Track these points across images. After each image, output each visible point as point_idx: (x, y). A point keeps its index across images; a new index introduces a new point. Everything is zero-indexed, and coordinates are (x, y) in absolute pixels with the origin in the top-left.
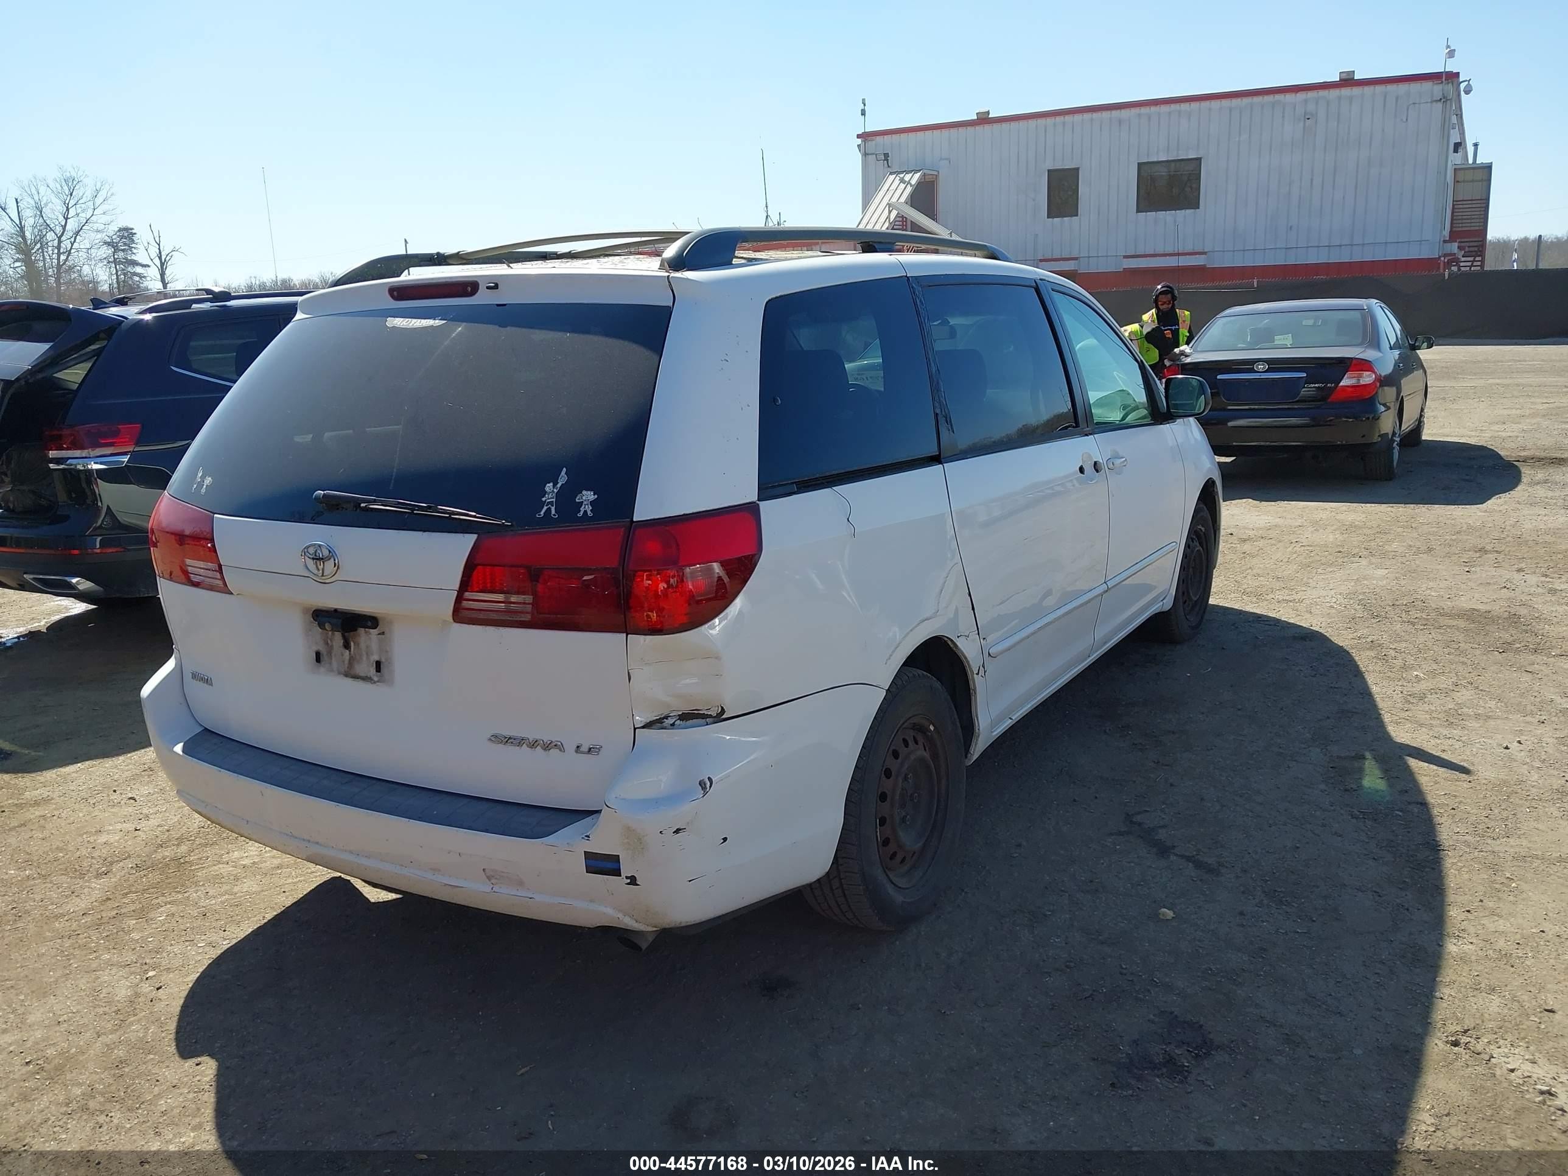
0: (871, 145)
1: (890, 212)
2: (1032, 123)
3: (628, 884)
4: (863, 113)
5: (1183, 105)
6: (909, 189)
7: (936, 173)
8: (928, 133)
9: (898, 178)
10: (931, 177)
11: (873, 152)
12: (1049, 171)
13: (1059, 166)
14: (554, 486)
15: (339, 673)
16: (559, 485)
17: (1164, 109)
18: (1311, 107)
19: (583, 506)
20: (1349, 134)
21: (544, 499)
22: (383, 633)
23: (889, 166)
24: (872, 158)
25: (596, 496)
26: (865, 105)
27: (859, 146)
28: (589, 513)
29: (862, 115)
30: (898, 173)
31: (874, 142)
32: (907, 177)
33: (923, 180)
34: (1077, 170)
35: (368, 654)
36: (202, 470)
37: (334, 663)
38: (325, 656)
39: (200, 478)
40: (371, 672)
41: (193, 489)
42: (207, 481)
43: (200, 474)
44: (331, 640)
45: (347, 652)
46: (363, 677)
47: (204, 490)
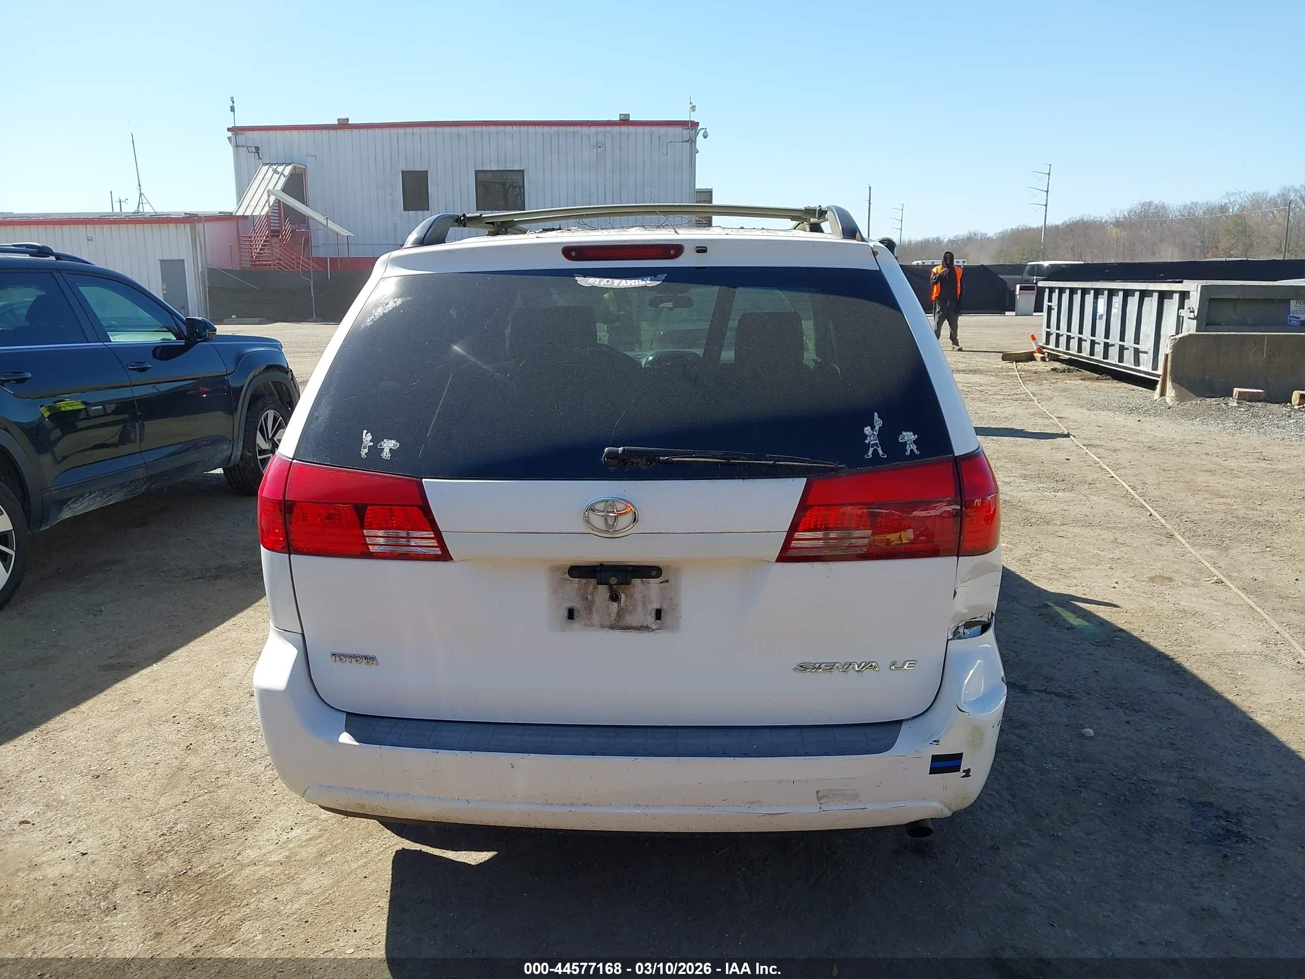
0: (242, 138)
1: (269, 196)
2: (386, 131)
3: (963, 777)
4: (233, 109)
5: (507, 127)
6: (283, 180)
7: (304, 167)
8: (295, 132)
9: (271, 169)
10: (299, 170)
11: (244, 145)
12: (402, 172)
13: (410, 168)
14: (873, 428)
15: (602, 626)
16: (877, 428)
17: (493, 129)
18: (601, 138)
19: (908, 446)
20: (628, 161)
21: (867, 442)
22: (667, 581)
23: (259, 158)
24: (243, 150)
25: (916, 436)
26: (233, 102)
27: (229, 138)
28: (916, 451)
29: (231, 111)
30: (271, 164)
31: (244, 136)
32: (280, 169)
33: (294, 172)
34: (426, 172)
35: (644, 604)
36: (369, 434)
37: (596, 618)
38: (582, 611)
39: (371, 441)
40: (650, 620)
41: (363, 454)
42: (389, 445)
43: (367, 438)
44: (592, 594)
45: (615, 605)
46: (637, 627)
47: (386, 454)
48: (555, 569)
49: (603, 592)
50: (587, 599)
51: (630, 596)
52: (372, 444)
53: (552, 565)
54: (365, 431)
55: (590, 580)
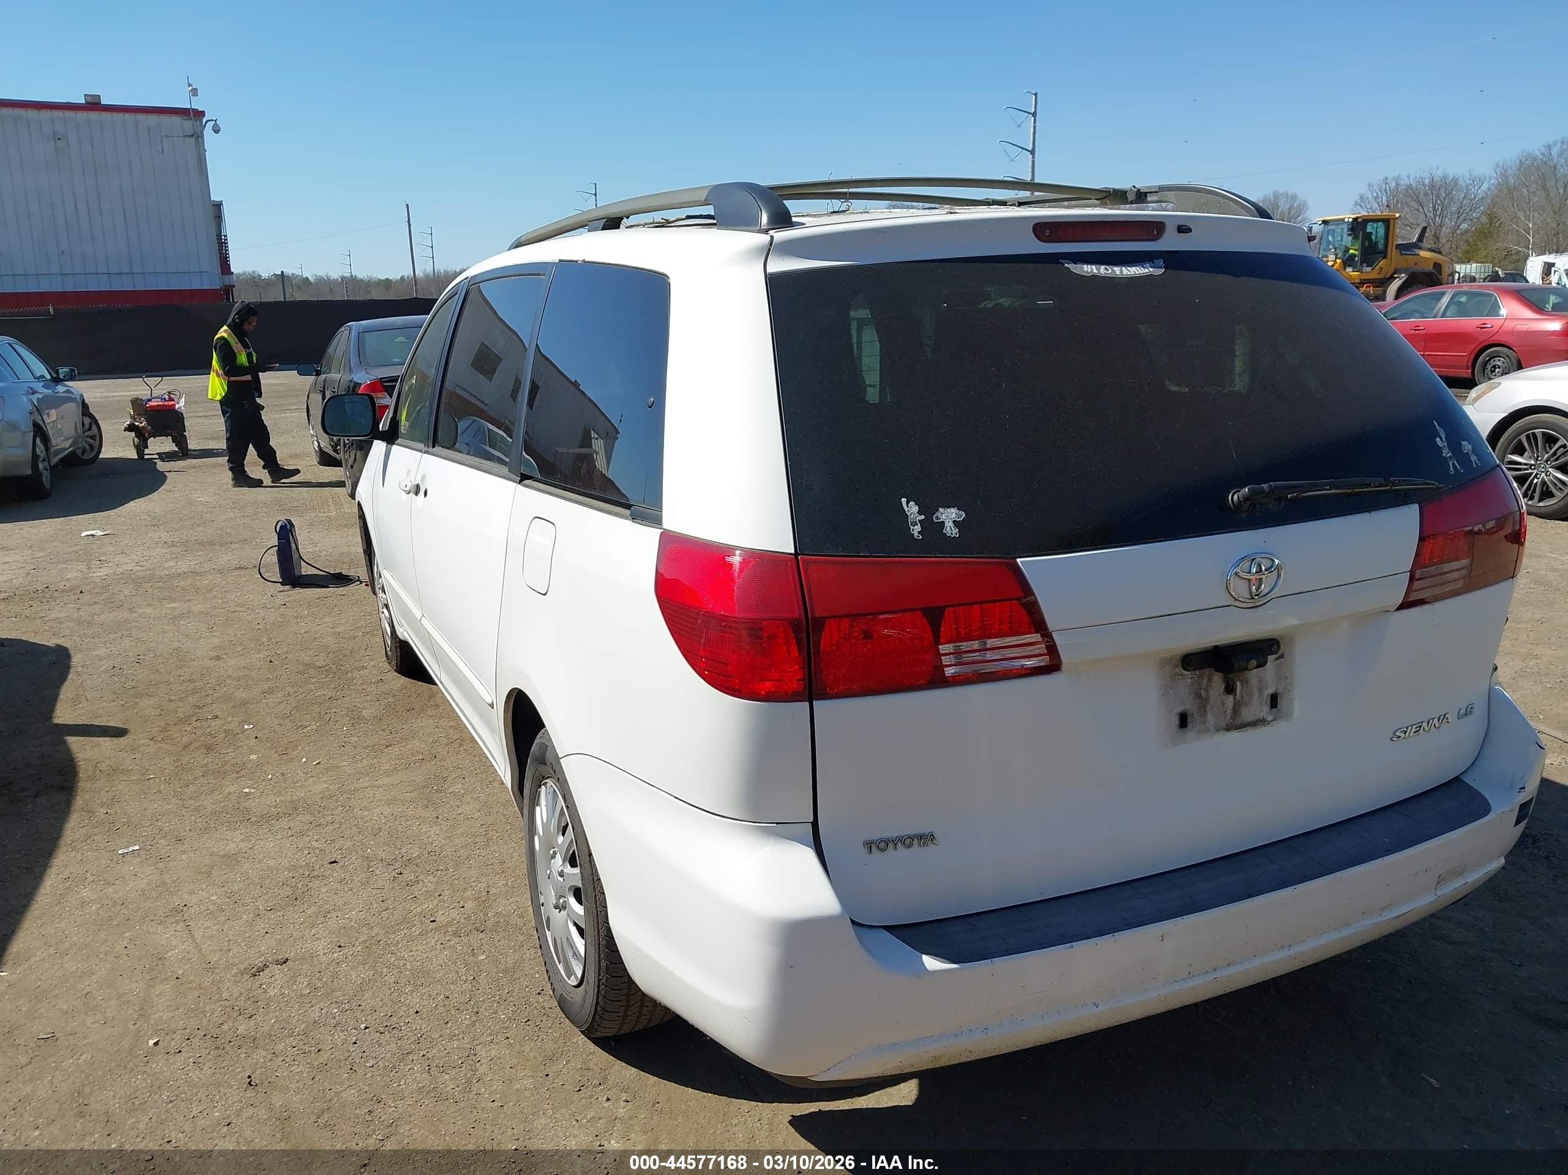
14: (1441, 439)
15: (1218, 730)
16: (1444, 439)
18: (59, 127)
19: (1471, 457)
20: (105, 158)
22: (1284, 656)
25: (1471, 446)
28: (1478, 462)
35: (1260, 690)
36: (912, 503)
37: (1211, 719)
38: (1196, 714)
39: (920, 513)
40: (1264, 711)
41: (916, 534)
42: (949, 517)
43: (912, 509)
44: (1207, 690)
45: (1231, 697)
46: (1253, 722)
47: (951, 529)
48: (1164, 663)
49: (1218, 681)
50: (1200, 696)
51: (1245, 683)
52: (923, 517)
53: (1162, 658)
54: (904, 500)
55: (1204, 670)
